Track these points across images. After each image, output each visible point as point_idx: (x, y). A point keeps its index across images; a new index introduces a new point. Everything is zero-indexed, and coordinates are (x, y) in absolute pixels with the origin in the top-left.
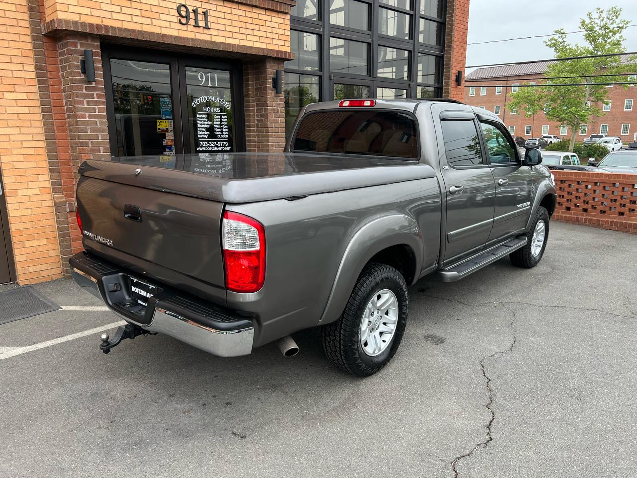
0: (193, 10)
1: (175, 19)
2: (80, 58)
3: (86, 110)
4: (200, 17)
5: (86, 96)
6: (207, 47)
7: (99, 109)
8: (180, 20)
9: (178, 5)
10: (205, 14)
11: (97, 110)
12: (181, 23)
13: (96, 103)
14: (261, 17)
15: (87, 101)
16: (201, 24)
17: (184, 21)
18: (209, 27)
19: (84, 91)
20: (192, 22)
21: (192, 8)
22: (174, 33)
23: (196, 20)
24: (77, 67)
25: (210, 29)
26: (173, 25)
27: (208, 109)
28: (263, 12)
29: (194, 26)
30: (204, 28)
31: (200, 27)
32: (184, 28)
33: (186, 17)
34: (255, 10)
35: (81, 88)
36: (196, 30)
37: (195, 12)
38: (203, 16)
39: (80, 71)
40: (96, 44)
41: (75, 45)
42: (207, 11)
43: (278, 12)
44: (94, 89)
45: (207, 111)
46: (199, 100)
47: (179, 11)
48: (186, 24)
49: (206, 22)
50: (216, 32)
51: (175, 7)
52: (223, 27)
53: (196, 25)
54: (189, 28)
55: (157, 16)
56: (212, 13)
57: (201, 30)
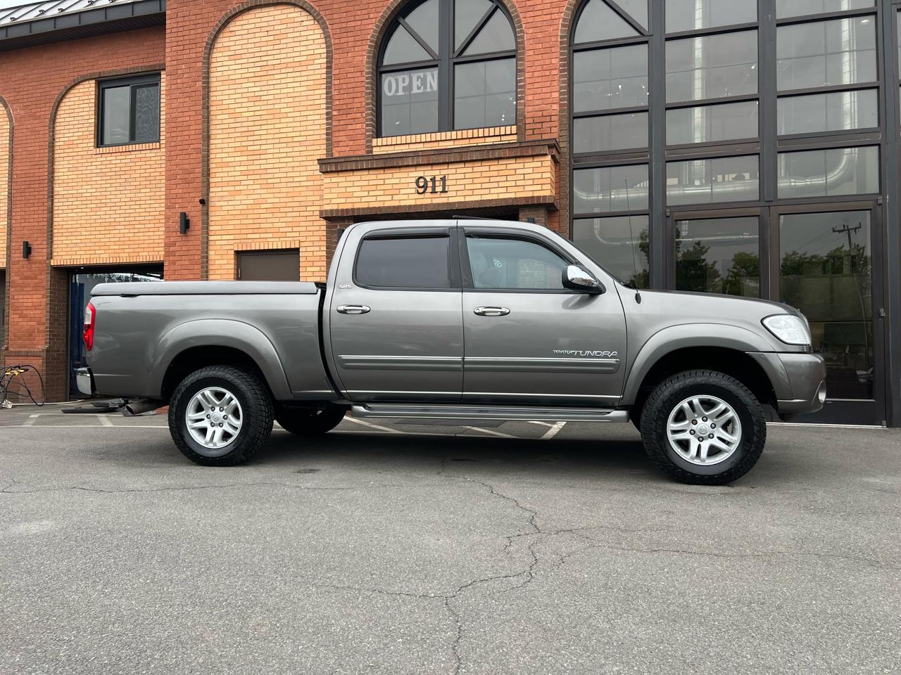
0: (431, 179)
1: (414, 191)
4: (437, 183)
6: (440, 209)
8: (418, 190)
9: (417, 178)
10: (443, 179)
12: (418, 193)
14: (510, 166)
16: (439, 189)
17: (421, 190)
18: (447, 189)
20: (429, 190)
21: (430, 177)
22: (412, 203)
23: (434, 187)
25: (447, 192)
26: (411, 197)
28: (513, 161)
29: (431, 193)
30: (441, 192)
31: (438, 192)
32: (422, 196)
33: (424, 187)
34: (503, 162)
36: (434, 195)
37: (433, 180)
38: (441, 182)
42: (445, 176)
47: (417, 182)
48: (424, 192)
49: (444, 186)
50: (454, 194)
51: (414, 180)
52: (462, 187)
53: (434, 192)
54: (428, 195)
55: (397, 192)
56: (451, 177)
57: (438, 195)
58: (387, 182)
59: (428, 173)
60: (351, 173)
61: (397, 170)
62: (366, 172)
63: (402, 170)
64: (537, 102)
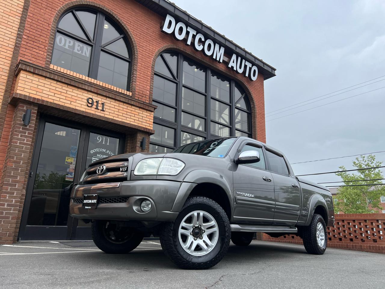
0: (96, 101)
1: (85, 104)
2: (24, 113)
3: (18, 139)
4: (99, 105)
5: (21, 132)
6: (101, 119)
7: (27, 140)
8: (87, 104)
9: (88, 98)
10: (103, 104)
11: (25, 140)
12: (88, 106)
13: (26, 137)
14: (136, 111)
15: (21, 135)
16: (100, 108)
17: (90, 105)
18: (104, 110)
19: (21, 130)
20: (94, 107)
21: (96, 100)
22: (84, 110)
23: (97, 106)
24: (21, 117)
25: (104, 111)
26: (83, 106)
27: (100, 156)
28: (138, 109)
29: (95, 108)
30: (101, 110)
31: (99, 109)
32: (90, 108)
33: (91, 104)
34: (133, 107)
35: (20, 128)
36: (96, 110)
38: (102, 105)
39: (22, 119)
40: (35, 108)
41: (23, 107)
42: (104, 103)
43: (147, 110)
44: (27, 129)
45: (99, 157)
46: (95, 150)
47: (88, 100)
48: (91, 107)
49: (103, 107)
50: (108, 113)
51: (86, 98)
52: (113, 112)
53: (97, 108)
54: (93, 109)
55: (75, 101)
56: (107, 104)
57: (99, 111)
58: (68, 93)
59: (96, 98)
60: (44, 78)
61: (76, 89)
62: (55, 82)
63: (79, 90)
64: (141, 87)
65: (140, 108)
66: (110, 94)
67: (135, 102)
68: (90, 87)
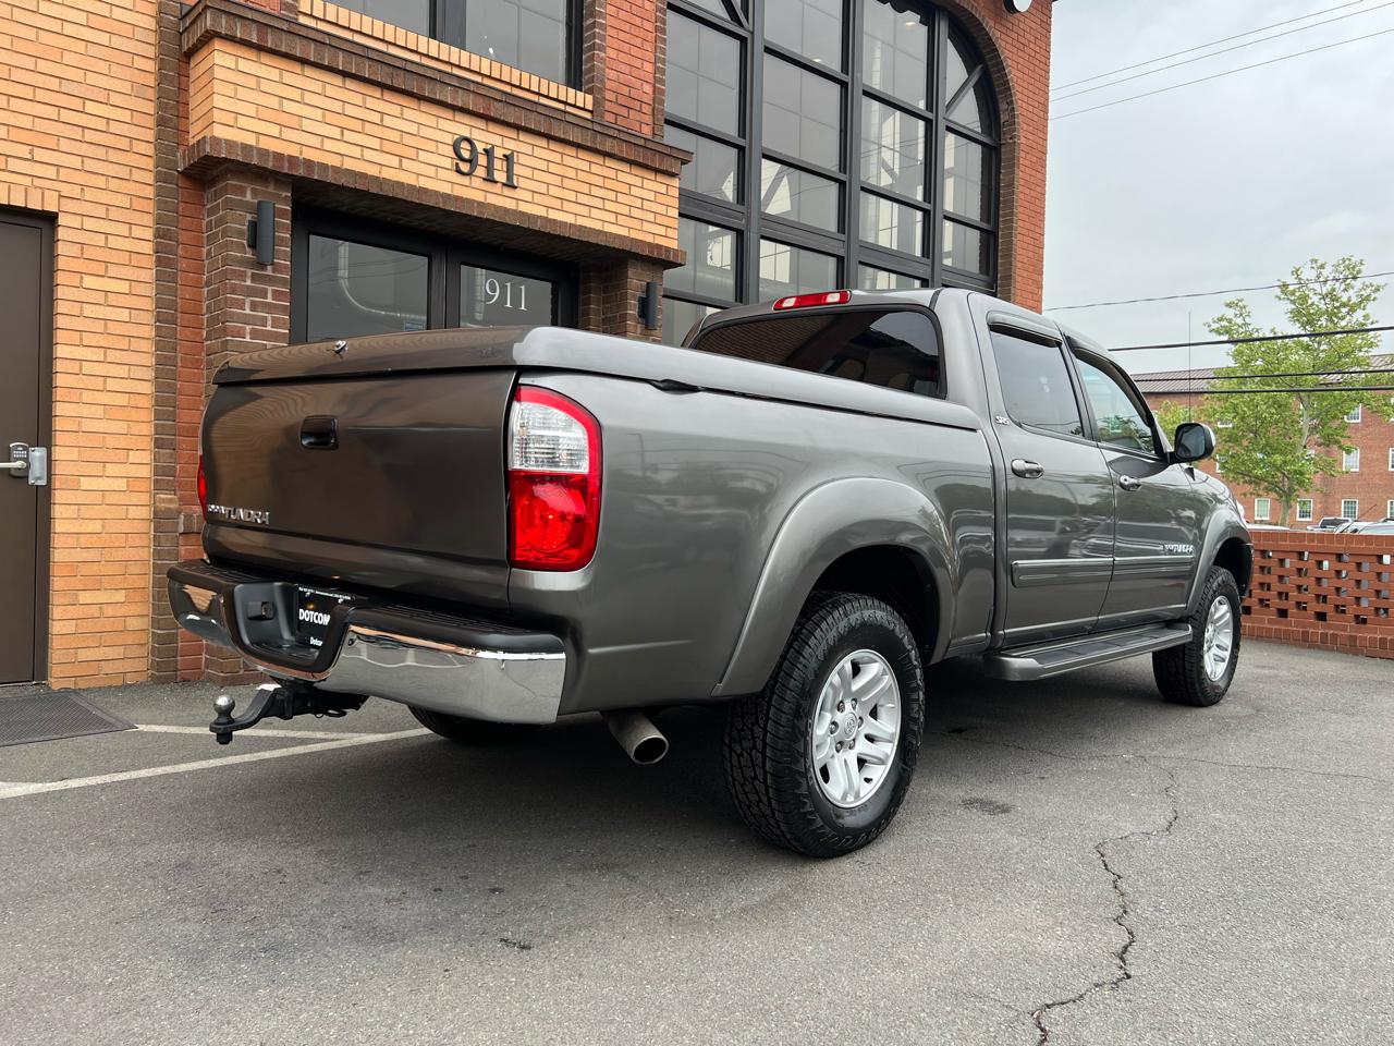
0: (485, 150)
1: (448, 163)
4: (498, 164)
8: (457, 164)
9: (457, 137)
10: (508, 159)
12: (459, 171)
14: (621, 176)
16: (500, 176)
17: (465, 167)
18: (515, 184)
20: (481, 172)
21: (484, 146)
22: (445, 189)
23: (490, 168)
25: (516, 187)
26: (442, 174)
28: (626, 168)
29: (484, 179)
30: (504, 185)
31: (495, 183)
32: (465, 180)
33: (470, 161)
34: (608, 162)
36: (489, 186)
37: (490, 153)
38: (506, 164)
42: (512, 154)
43: (657, 171)
47: (456, 148)
48: (469, 174)
49: (509, 172)
50: (528, 195)
51: (450, 139)
52: (544, 188)
53: (490, 179)
54: (477, 182)
55: (413, 153)
56: (523, 159)
57: (497, 188)
58: (388, 121)
59: (485, 136)
61: (414, 104)
62: (338, 80)
63: (425, 107)
65: (632, 163)
66: (529, 114)
67: (615, 142)
68: (460, 91)
